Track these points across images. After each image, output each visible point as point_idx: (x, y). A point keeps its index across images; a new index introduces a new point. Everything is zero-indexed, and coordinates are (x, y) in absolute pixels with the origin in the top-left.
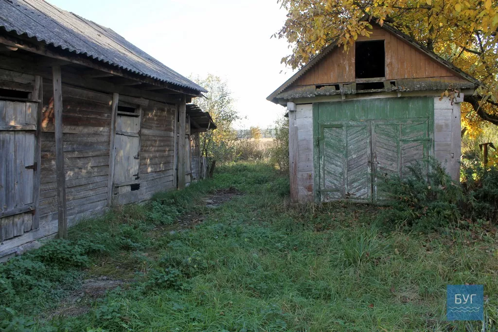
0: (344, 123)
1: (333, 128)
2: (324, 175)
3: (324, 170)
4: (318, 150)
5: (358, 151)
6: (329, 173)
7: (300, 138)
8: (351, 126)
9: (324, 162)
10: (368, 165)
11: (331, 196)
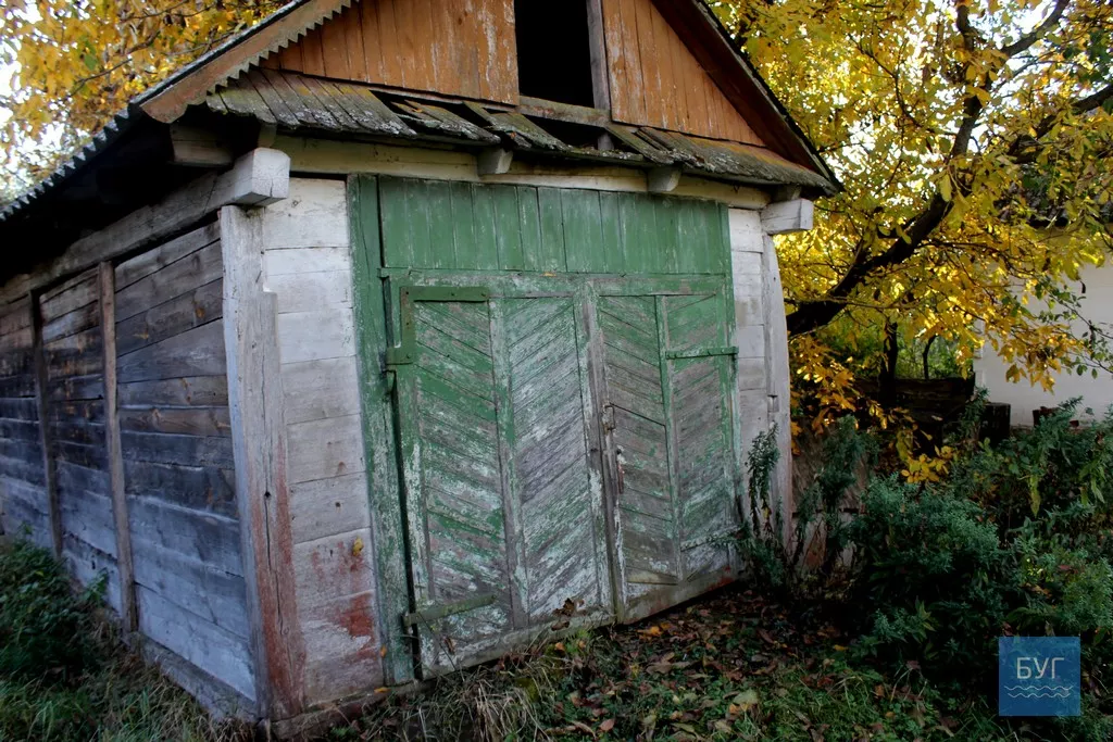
0: (492, 284)
1: (451, 306)
2: (427, 536)
3: (425, 514)
4: (388, 416)
5: (553, 410)
6: (447, 521)
7: (287, 356)
8: (521, 297)
9: (421, 472)
10: (591, 464)
11: (466, 634)
